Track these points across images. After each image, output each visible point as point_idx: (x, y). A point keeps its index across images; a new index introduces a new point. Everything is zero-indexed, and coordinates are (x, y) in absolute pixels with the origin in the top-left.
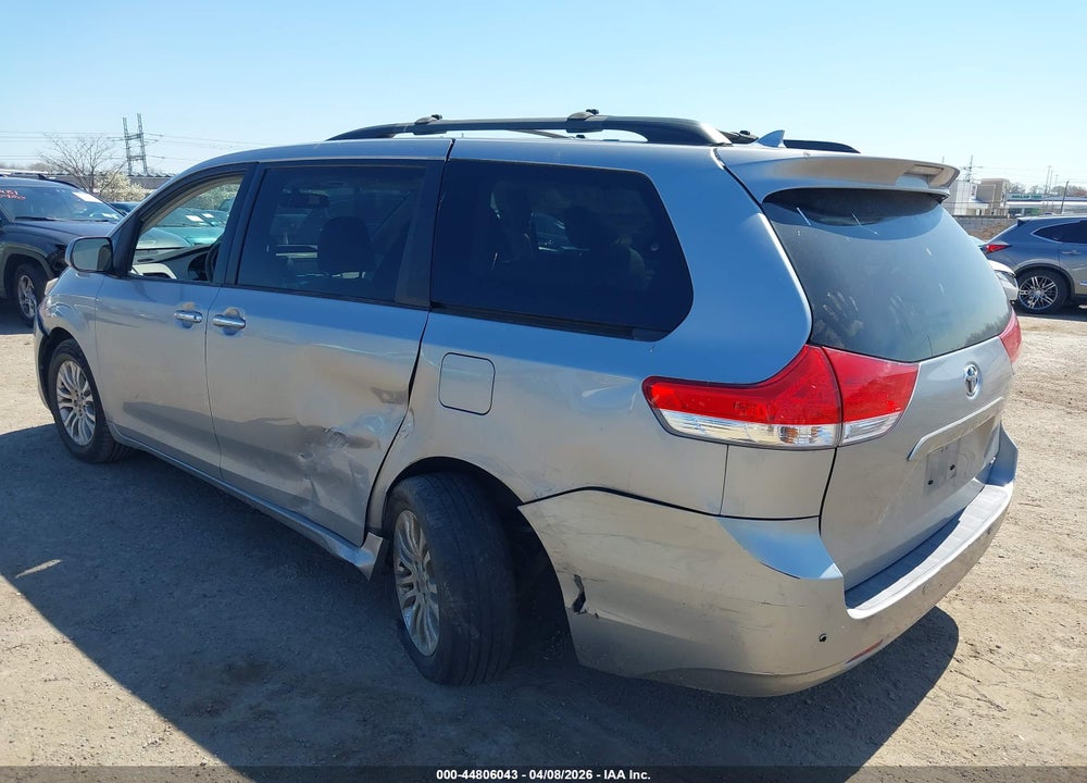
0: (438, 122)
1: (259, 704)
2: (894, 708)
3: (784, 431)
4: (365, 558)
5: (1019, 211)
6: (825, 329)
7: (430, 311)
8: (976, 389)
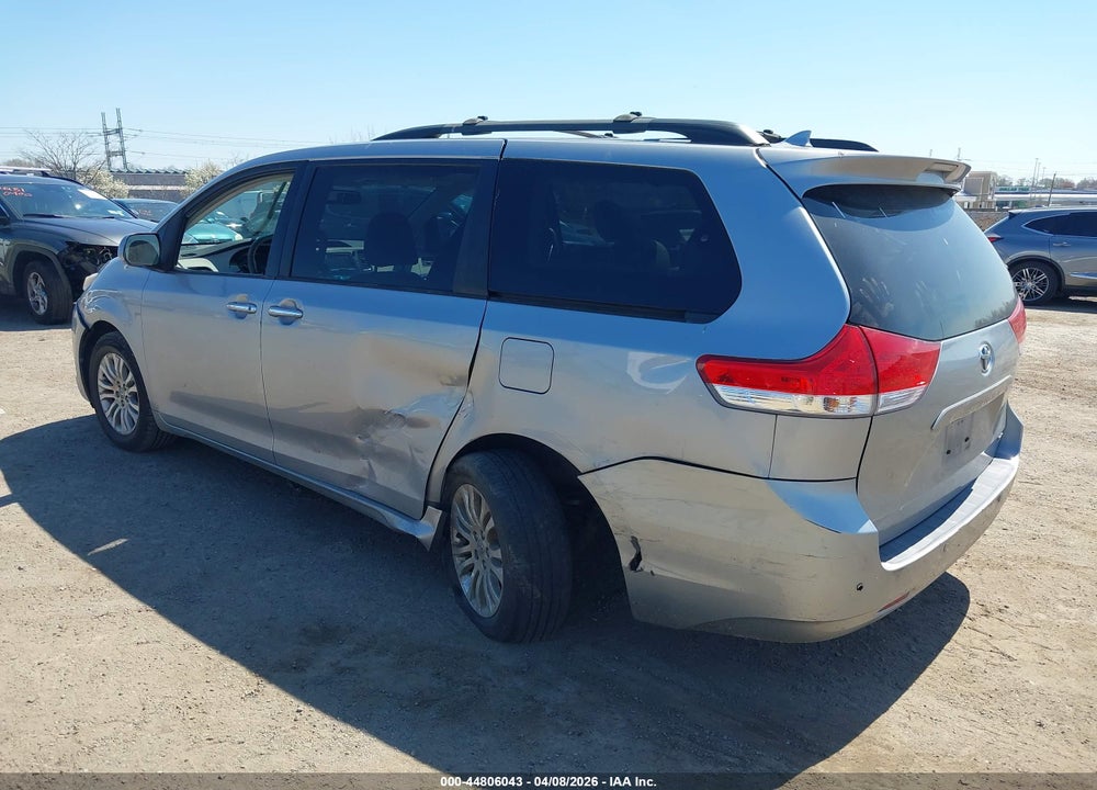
0: (485, 123)
1: (339, 662)
2: (916, 659)
3: (827, 401)
4: (426, 530)
5: (1006, 203)
6: (862, 311)
7: (488, 300)
8: (989, 367)
